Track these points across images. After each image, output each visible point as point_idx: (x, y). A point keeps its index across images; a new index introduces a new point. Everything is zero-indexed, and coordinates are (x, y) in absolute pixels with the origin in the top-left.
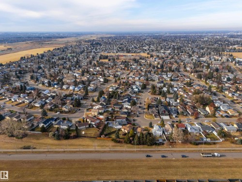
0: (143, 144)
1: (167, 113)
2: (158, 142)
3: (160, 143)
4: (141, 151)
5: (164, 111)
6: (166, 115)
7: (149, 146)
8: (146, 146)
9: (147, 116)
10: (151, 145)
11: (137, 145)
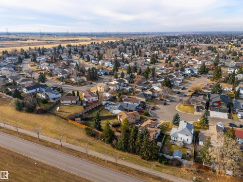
0: (134, 152)
1: (224, 106)
2: (171, 157)
3: (175, 159)
4: (117, 165)
5: (219, 102)
6: (221, 111)
7: (144, 158)
8: (139, 158)
9: (182, 106)
10: (150, 158)
11: (121, 149)
